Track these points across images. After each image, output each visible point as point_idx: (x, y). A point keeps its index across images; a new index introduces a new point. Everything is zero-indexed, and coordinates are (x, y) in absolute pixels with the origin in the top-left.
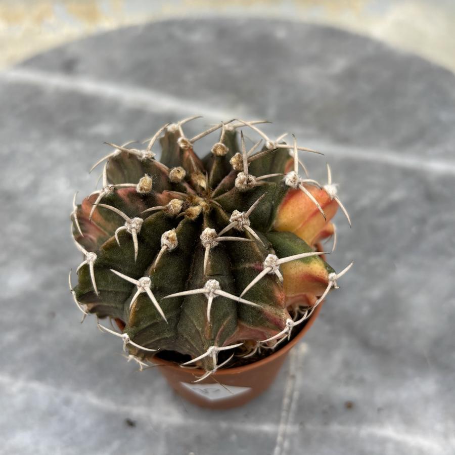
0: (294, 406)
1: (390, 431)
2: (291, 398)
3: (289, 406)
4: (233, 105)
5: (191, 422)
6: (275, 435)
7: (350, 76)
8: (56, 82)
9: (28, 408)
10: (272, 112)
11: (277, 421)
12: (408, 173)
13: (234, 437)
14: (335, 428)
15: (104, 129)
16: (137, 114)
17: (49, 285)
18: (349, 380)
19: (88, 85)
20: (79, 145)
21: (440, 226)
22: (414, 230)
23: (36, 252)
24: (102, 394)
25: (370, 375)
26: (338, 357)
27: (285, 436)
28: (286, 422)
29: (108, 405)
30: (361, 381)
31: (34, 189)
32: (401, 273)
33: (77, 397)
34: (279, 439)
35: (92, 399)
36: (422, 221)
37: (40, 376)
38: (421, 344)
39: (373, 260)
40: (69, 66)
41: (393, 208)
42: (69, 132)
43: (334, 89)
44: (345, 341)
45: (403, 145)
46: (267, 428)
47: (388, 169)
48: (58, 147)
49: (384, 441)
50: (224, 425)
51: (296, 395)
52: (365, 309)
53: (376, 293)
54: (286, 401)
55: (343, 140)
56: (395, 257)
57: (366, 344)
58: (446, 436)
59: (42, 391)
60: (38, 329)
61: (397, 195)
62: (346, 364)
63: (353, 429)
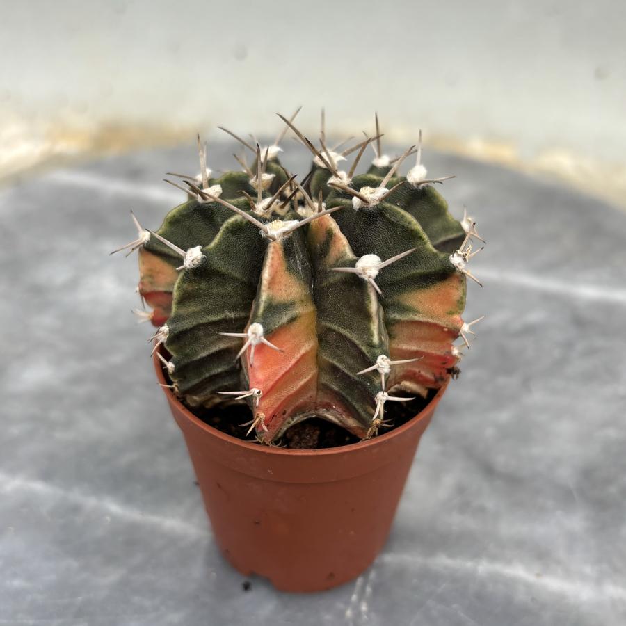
1: (519, 571)
8: (116, 187)
14: (442, 560)
17: (77, 380)
18: (464, 507)
21: (591, 352)
22: (557, 353)
23: (65, 347)
25: (490, 503)
26: (449, 480)
29: (131, 514)
30: (481, 511)
31: (73, 285)
32: (537, 397)
33: (91, 502)
35: (111, 506)
37: (46, 476)
38: (566, 475)
39: (502, 380)
40: (135, 174)
41: (529, 330)
44: (459, 463)
45: (545, 269)
47: (523, 292)
49: (511, 582)
52: (490, 432)
57: (489, 471)
58: (599, 582)
60: (52, 426)
61: (535, 317)
62: (461, 489)
63: (469, 564)
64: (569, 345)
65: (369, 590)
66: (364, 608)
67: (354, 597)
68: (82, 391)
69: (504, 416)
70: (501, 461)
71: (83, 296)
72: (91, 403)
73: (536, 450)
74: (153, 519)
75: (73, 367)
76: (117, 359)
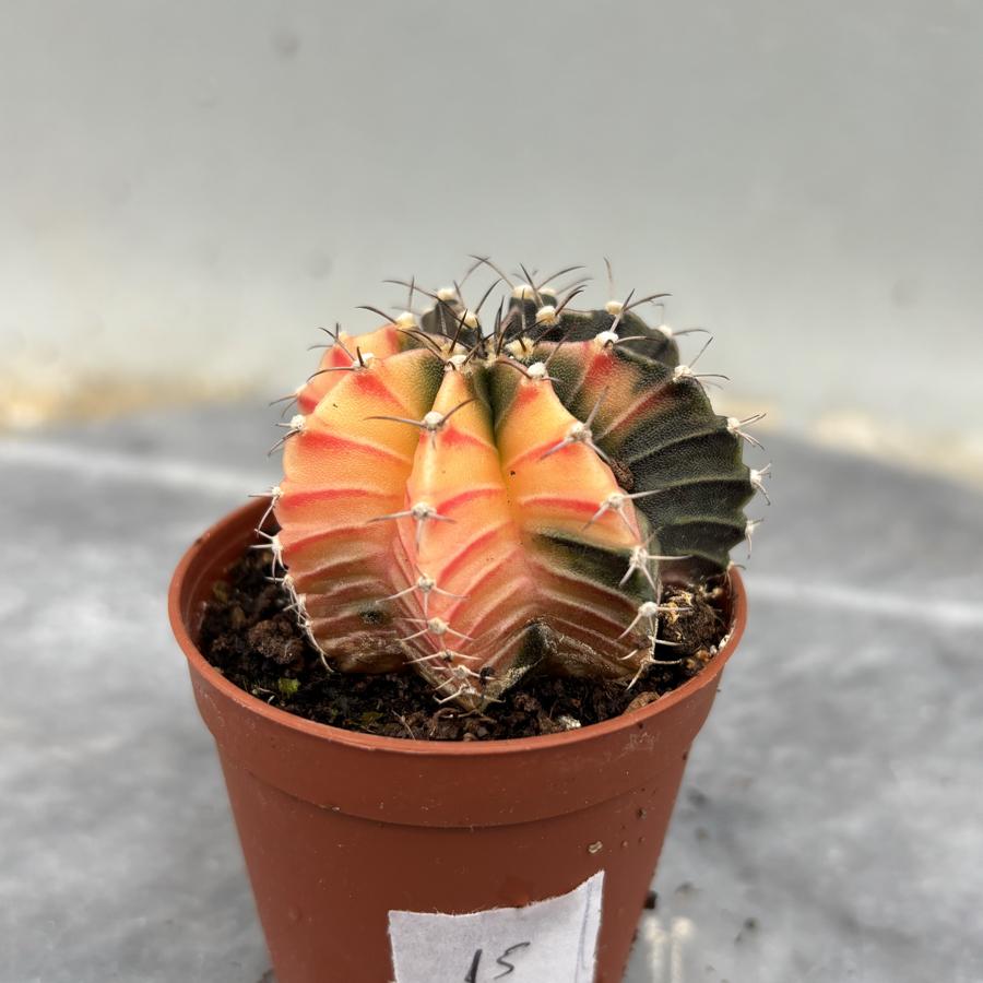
12: (890, 624)
19: (178, 473)
22: (925, 712)
31: (24, 618)
32: (908, 789)
39: (838, 762)
40: (141, 445)
41: (867, 677)
44: (790, 915)
48: (95, 557)
52: (834, 854)
57: (848, 925)
61: (874, 654)
62: (801, 962)
64: (943, 700)
68: (34, 802)
69: (855, 824)
70: (865, 905)
71: (43, 635)
72: (55, 824)
73: (928, 884)
75: (23, 758)
76: (105, 743)
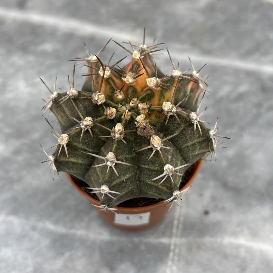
0: (181, 226)
1: (242, 241)
2: (179, 220)
3: (178, 226)
4: (133, 30)
5: (115, 238)
6: (169, 245)
7: (210, 9)
8: (13, 15)
9: (8, 233)
10: (159, 33)
11: (171, 236)
12: (250, 74)
13: (143, 247)
14: (207, 240)
15: (48, 47)
16: (69, 36)
17: (17, 152)
20: (31, 58)
21: (271, 108)
22: (254, 111)
23: (8, 131)
24: (56, 222)
25: (228, 205)
26: (208, 194)
27: (175, 245)
28: (176, 237)
29: (60, 229)
30: (223, 209)
32: (247, 139)
33: (40, 225)
34: (172, 247)
35: (50, 226)
36: (259, 105)
37: (15, 212)
38: (261, 185)
41: (241, 97)
42: (24, 49)
43: (200, 18)
44: (211, 183)
45: (246, 55)
46: (165, 240)
47: (237, 71)
48: (18, 59)
49: (238, 247)
50: (136, 239)
51: (182, 219)
52: (224, 163)
53: (231, 152)
54: (176, 223)
55: (207, 52)
56: (243, 129)
57: (225, 185)
59: (16, 222)
60: (11, 181)
61: (243, 88)
62: (213, 198)
65: (176, 258)
66: (174, 268)
67: (170, 263)
68: (20, 158)
70: (230, 179)
73: (247, 172)
74: (72, 231)
76: (36, 136)
